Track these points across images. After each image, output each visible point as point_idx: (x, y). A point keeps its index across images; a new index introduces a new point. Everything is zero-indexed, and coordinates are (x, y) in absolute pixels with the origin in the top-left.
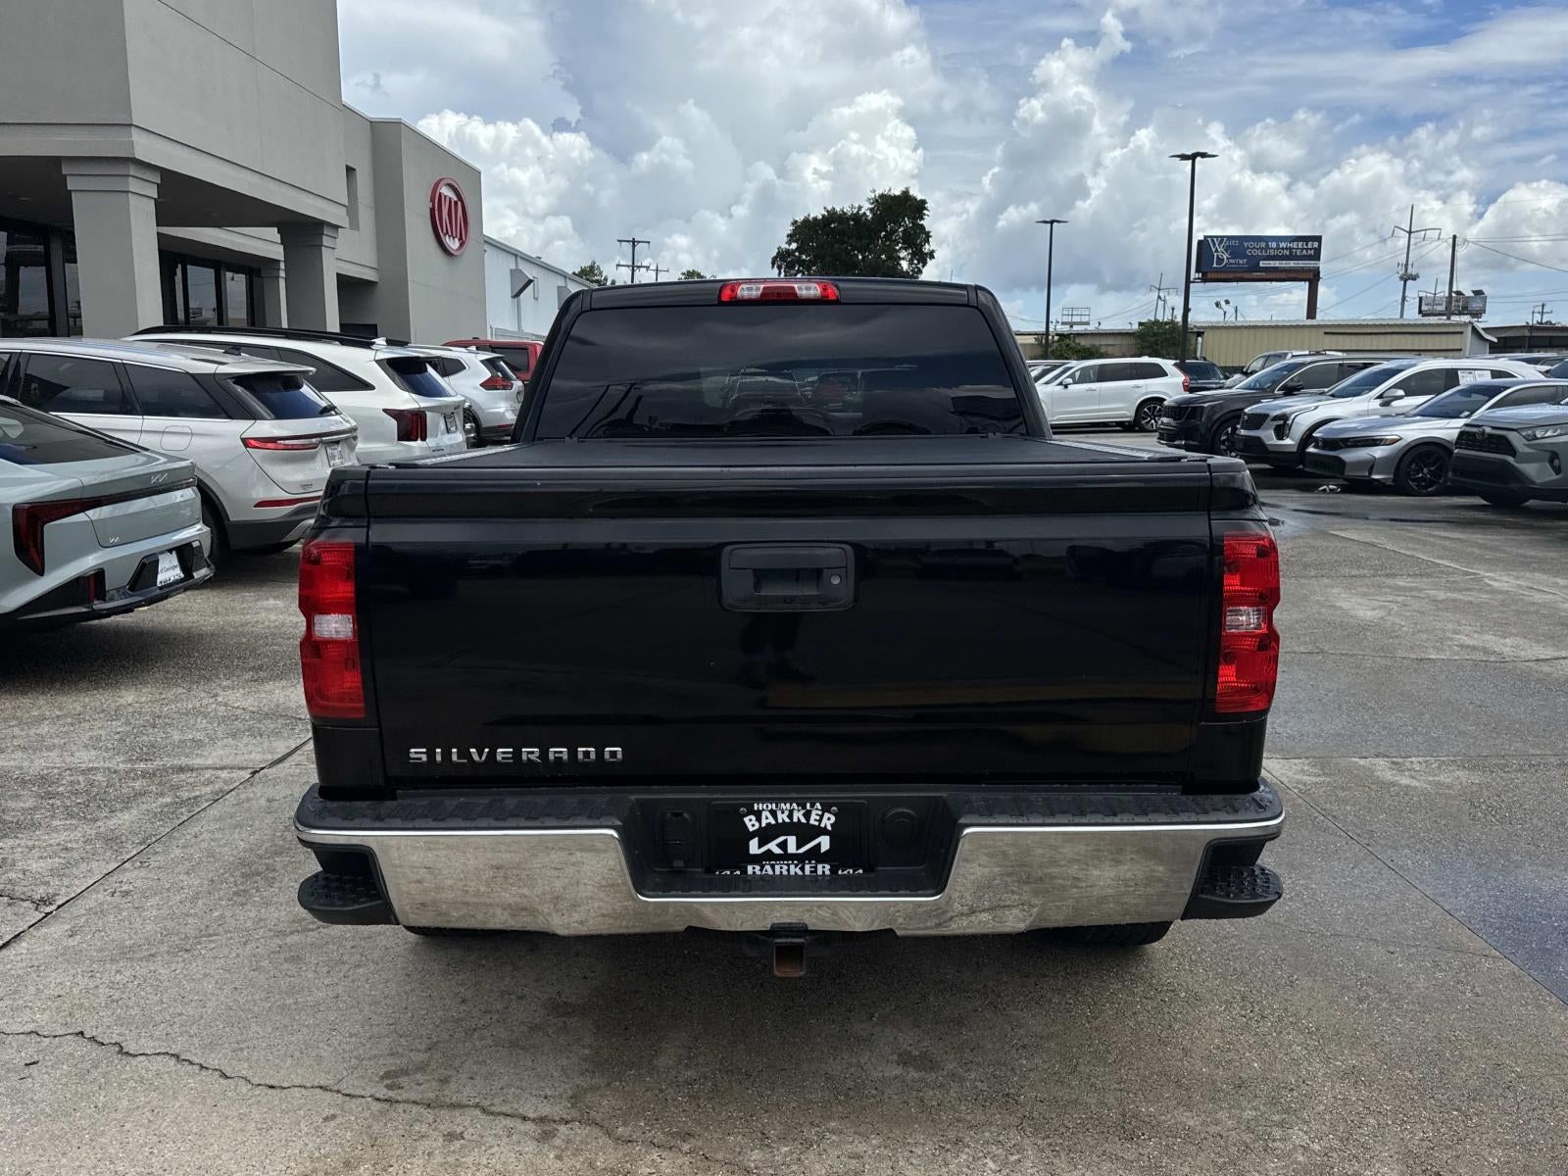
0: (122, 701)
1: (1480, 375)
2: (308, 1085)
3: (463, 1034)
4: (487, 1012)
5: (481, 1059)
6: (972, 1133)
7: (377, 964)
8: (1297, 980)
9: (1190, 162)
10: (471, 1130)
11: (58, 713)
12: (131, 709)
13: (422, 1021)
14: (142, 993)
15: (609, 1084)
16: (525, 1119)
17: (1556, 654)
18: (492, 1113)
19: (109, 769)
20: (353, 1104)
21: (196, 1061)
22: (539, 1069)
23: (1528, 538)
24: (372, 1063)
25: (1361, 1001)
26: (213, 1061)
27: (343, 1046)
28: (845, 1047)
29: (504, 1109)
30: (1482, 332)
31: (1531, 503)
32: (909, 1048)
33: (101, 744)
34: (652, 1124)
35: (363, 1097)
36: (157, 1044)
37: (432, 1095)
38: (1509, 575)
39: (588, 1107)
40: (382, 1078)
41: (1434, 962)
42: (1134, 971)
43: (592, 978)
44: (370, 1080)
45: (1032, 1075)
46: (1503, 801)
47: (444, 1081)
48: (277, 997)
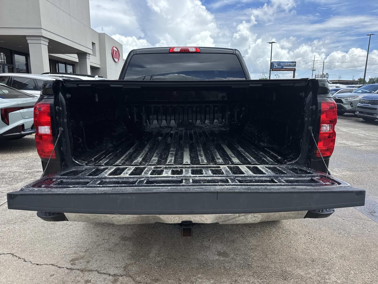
0: (29, 155)
1: (333, 87)
2: (48, 264)
3: (96, 247)
4: (104, 239)
5: (100, 255)
6: (240, 278)
7: (76, 225)
8: (321, 227)
9: (271, 44)
10: (93, 279)
11: (12, 158)
12: (30, 157)
13: (85, 242)
14: (9, 234)
15: (135, 263)
16: (110, 275)
17: (361, 145)
18: (100, 273)
19: (20, 172)
20: (60, 270)
21: (18, 256)
22: (116, 258)
23: (346, 121)
24: (68, 256)
25: (340, 234)
26: (23, 256)
27: (62, 250)
28: (202, 250)
29: (104, 272)
30: (329, 81)
31: (346, 114)
32: (220, 250)
33: (20, 166)
34: (147, 276)
35: (63, 268)
36: (8, 250)
37: (84, 267)
38: (345, 128)
39: (129, 271)
40: (71, 261)
41: (355, 222)
42: (278, 225)
43: (134, 229)
44: (67, 262)
45: (255, 258)
46: (360, 179)
47: (88, 262)
48: (46, 235)
